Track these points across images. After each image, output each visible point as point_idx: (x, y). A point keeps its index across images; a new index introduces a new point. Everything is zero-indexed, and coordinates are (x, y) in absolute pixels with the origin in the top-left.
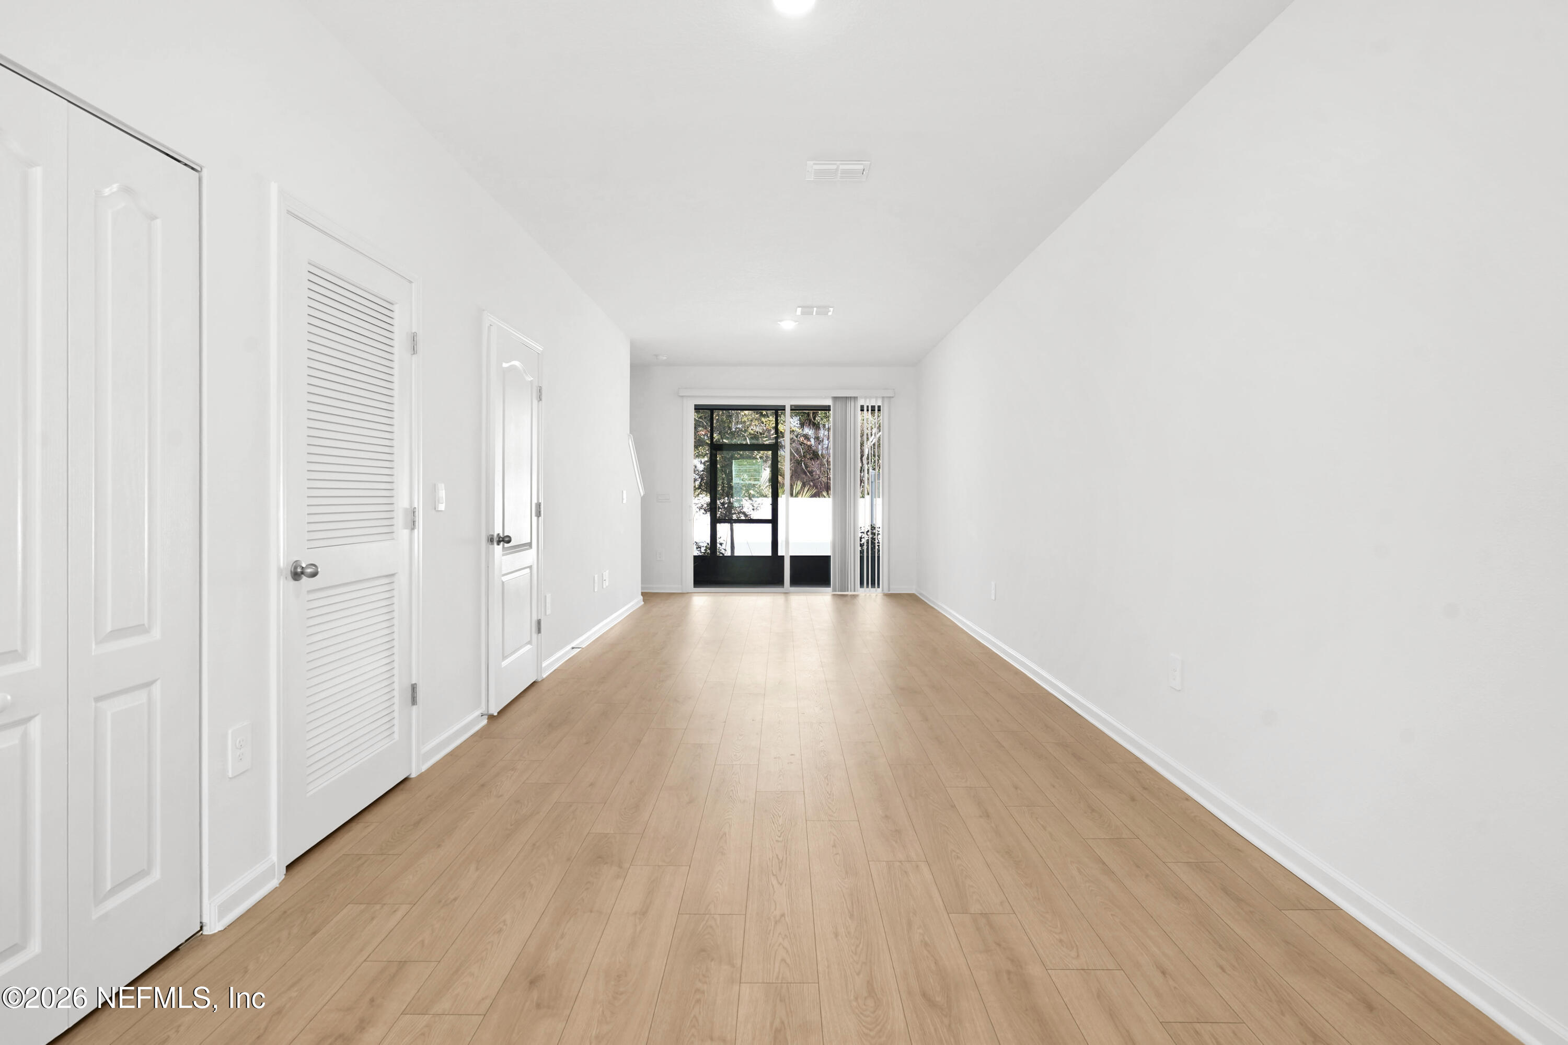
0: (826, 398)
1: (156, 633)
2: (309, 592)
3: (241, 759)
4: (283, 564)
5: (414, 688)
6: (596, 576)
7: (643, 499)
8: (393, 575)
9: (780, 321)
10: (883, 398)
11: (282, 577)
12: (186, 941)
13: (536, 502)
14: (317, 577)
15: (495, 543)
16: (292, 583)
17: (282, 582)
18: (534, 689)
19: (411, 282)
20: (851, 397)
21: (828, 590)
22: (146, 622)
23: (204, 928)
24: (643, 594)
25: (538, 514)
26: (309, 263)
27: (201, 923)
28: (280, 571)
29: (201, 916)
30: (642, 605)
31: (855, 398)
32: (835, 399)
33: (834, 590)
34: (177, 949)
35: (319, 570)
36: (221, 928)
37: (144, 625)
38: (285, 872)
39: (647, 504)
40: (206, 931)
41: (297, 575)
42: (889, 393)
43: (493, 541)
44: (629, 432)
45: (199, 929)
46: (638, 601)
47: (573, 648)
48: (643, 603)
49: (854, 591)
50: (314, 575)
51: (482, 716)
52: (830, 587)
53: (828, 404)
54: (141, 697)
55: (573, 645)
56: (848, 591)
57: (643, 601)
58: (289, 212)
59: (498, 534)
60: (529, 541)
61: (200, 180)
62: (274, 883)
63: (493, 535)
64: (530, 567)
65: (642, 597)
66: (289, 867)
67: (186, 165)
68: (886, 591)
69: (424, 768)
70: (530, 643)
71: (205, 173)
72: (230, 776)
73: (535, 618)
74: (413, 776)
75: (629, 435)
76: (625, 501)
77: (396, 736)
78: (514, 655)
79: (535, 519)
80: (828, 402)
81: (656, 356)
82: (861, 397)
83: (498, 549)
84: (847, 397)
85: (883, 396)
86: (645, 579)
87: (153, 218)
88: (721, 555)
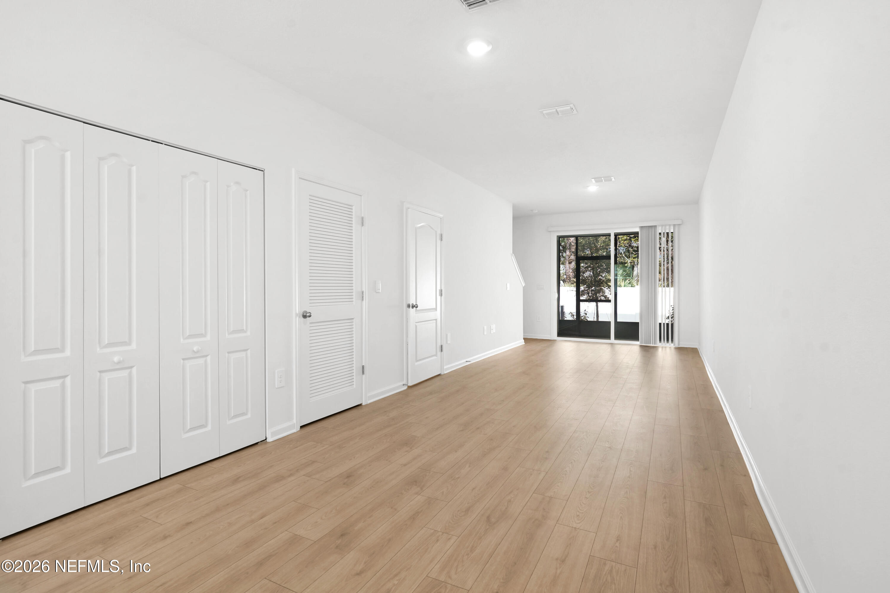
0: (636, 227)
1: (249, 333)
2: (311, 323)
3: (281, 382)
4: (298, 311)
5: (363, 367)
6: (485, 327)
7: (524, 288)
8: (353, 319)
9: (588, 187)
10: (674, 225)
11: (297, 317)
12: (261, 441)
13: (440, 289)
14: (311, 317)
15: (411, 307)
16: (303, 319)
17: (297, 318)
18: (439, 378)
19: (361, 196)
20: (652, 226)
21: (638, 343)
22: (245, 329)
23: (267, 439)
24: (524, 339)
25: (441, 295)
26: (310, 196)
27: (266, 437)
28: (297, 315)
29: (266, 435)
30: (523, 345)
31: (655, 227)
32: (642, 227)
33: (641, 343)
34: (257, 443)
35: (312, 315)
36: (272, 441)
37: (244, 330)
38: (300, 428)
39: (526, 291)
40: (268, 440)
41: (305, 317)
42: (679, 222)
43: (410, 307)
44: (512, 253)
45: (265, 439)
46: (522, 342)
47: (467, 361)
48: (524, 343)
49: (655, 344)
50: (310, 316)
51: (403, 385)
52: (639, 341)
53: (637, 231)
54: (243, 354)
55: (467, 360)
56: (650, 344)
57: (525, 342)
58: (300, 178)
59: (412, 304)
60: (435, 307)
61: (264, 174)
62: (294, 431)
63: (409, 304)
64: (436, 320)
65: (524, 340)
66: (302, 427)
67: (259, 170)
68: (677, 346)
69: (369, 402)
70: (436, 355)
71: (265, 172)
72: (276, 387)
73: (439, 344)
74: (363, 404)
75: (512, 254)
76: (508, 289)
77: (354, 386)
78: (422, 361)
79: (439, 297)
80: (637, 230)
81: (532, 210)
82: (659, 226)
83: (412, 311)
84: (649, 226)
85: (674, 224)
86: (525, 332)
87: (247, 191)
88: (586, 320)
